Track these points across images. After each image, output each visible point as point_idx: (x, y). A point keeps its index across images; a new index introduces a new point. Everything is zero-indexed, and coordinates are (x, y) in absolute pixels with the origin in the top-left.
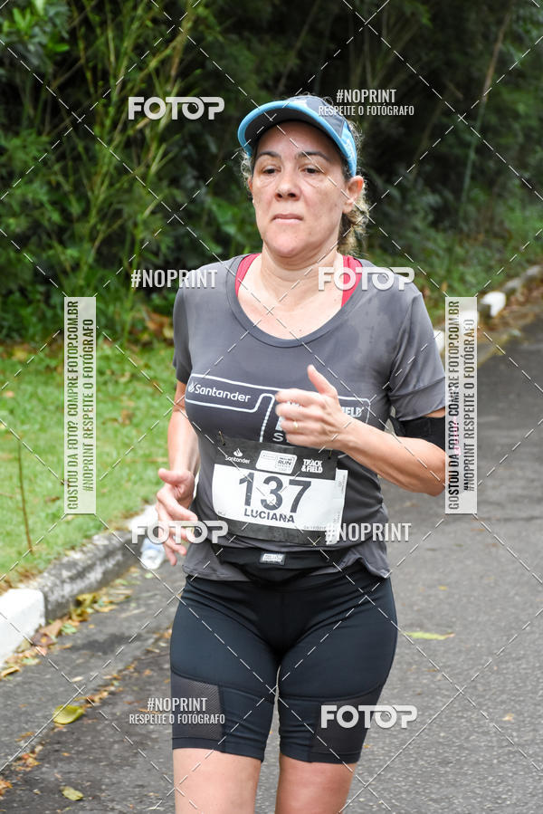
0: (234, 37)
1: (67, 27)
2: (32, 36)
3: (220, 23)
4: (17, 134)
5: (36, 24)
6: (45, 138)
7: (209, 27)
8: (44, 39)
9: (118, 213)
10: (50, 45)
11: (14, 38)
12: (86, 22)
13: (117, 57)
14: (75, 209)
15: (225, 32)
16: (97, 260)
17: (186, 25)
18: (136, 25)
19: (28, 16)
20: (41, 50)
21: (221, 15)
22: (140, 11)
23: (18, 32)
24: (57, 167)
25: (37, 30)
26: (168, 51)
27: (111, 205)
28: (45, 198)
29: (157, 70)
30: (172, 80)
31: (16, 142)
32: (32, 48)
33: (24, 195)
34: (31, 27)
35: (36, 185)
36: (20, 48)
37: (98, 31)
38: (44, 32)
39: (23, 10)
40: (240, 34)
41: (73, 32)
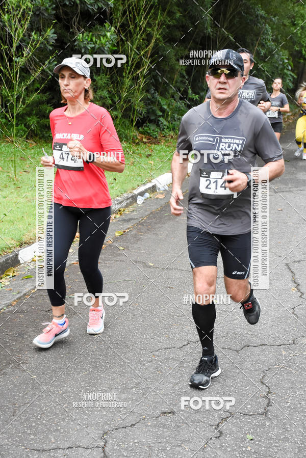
0: (168, 44)
1: (116, 41)
2: (106, 45)
3: (164, 40)
4: (99, 75)
5: (107, 41)
6: (108, 76)
7: (160, 41)
8: (109, 46)
9: (129, 101)
10: (111, 48)
11: (101, 46)
12: (122, 39)
13: (131, 51)
14: (116, 99)
15: (165, 43)
16: (122, 116)
17: (153, 41)
18: (137, 40)
19: (105, 39)
20: (108, 49)
21: (164, 37)
22: (139, 36)
23: (102, 44)
24: (111, 85)
25: (107, 43)
26: (147, 49)
27: (127, 98)
28: (107, 96)
29: (144, 55)
30: (148, 59)
31: (99, 78)
32: (106, 48)
33: (100, 95)
34: (106, 42)
35: (105, 91)
36: (102, 48)
37: (126, 43)
38: (110, 44)
39: (103, 37)
40: (170, 44)
41: (118, 43)
